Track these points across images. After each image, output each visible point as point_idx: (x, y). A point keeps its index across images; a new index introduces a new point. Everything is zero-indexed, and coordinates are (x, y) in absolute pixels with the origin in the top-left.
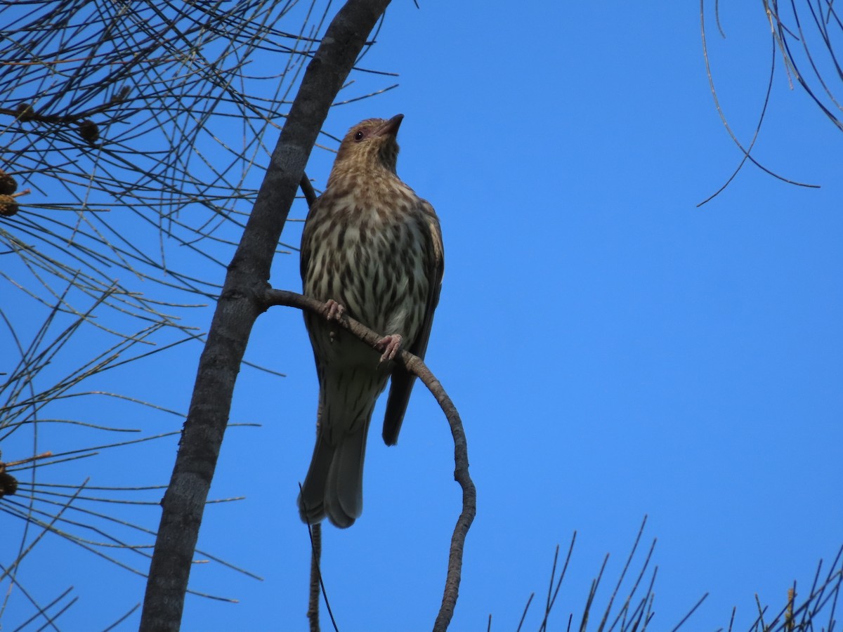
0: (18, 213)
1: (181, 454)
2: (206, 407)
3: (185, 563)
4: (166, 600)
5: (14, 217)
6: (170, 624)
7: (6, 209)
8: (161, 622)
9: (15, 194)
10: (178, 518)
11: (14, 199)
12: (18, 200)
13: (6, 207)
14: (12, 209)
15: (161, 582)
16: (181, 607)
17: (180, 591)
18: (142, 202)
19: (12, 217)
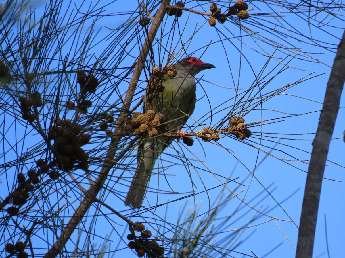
0: (249, 17)
1: (320, 123)
2: (330, 104)
3: (322, 168)
4: (315, 184)
5: (248, 19)
6: (316, 194)
7: (244, 17)
8: (313, 193)
9: (247, 10)
10: (319, 150)
11: (248, 12)
12: (249, 13)
13: (244, 16)
14: (247, 16)
15: (312, 176)
16: (321, 186)
17: (320, 181)
18: (298, 10)
19: (247, 20)
